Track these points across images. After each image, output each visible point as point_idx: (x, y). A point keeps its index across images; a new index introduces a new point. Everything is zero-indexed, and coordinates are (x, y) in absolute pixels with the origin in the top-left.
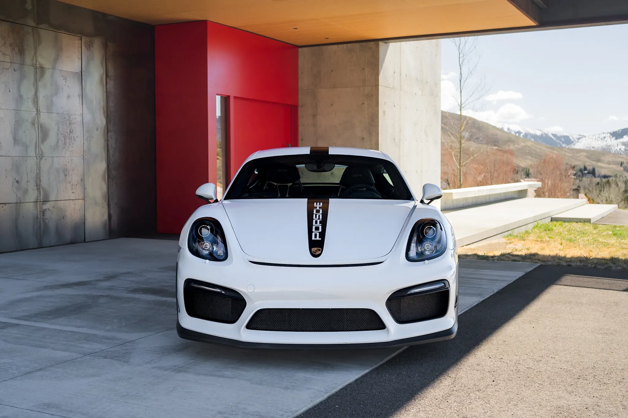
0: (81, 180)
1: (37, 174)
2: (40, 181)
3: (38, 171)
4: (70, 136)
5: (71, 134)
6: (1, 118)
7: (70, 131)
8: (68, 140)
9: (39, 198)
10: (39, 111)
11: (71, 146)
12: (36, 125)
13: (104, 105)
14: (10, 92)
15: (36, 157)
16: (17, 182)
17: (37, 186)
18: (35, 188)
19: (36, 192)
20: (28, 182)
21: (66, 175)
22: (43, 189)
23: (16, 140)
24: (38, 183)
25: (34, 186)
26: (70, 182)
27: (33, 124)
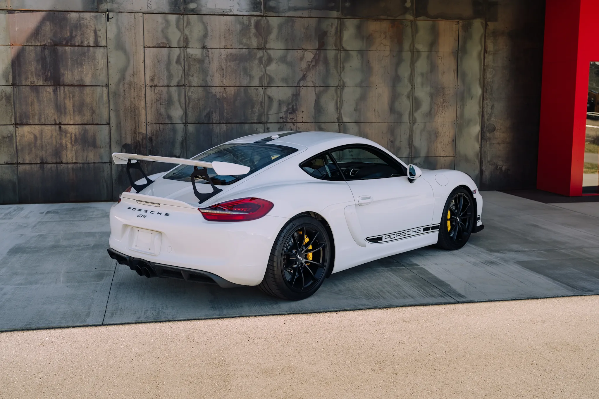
0: (452, 141)
1: (410, 136)
2: (412, 141)
3: (411, 133)
4: (443, 105)
5: (444, 103)
6: (380, 94)
7: (443, 101)
8: (441, 109)
9: (411, 155)
10: (414, 86)
11: (443, 113)
12: (411, 98)
13: (480, 77)
14: (388, 73)
15: (409, 122)
16: (392, 142)
17: (409, 145)
18: (408, 146)
19: (408, 149)
20: (401, 142)
21: (437, 137)
22: (415, 147)
23: (392, 109)
24: (411, 143)
25: (407, 145)
26: (441, 142)
27: (408, 97)
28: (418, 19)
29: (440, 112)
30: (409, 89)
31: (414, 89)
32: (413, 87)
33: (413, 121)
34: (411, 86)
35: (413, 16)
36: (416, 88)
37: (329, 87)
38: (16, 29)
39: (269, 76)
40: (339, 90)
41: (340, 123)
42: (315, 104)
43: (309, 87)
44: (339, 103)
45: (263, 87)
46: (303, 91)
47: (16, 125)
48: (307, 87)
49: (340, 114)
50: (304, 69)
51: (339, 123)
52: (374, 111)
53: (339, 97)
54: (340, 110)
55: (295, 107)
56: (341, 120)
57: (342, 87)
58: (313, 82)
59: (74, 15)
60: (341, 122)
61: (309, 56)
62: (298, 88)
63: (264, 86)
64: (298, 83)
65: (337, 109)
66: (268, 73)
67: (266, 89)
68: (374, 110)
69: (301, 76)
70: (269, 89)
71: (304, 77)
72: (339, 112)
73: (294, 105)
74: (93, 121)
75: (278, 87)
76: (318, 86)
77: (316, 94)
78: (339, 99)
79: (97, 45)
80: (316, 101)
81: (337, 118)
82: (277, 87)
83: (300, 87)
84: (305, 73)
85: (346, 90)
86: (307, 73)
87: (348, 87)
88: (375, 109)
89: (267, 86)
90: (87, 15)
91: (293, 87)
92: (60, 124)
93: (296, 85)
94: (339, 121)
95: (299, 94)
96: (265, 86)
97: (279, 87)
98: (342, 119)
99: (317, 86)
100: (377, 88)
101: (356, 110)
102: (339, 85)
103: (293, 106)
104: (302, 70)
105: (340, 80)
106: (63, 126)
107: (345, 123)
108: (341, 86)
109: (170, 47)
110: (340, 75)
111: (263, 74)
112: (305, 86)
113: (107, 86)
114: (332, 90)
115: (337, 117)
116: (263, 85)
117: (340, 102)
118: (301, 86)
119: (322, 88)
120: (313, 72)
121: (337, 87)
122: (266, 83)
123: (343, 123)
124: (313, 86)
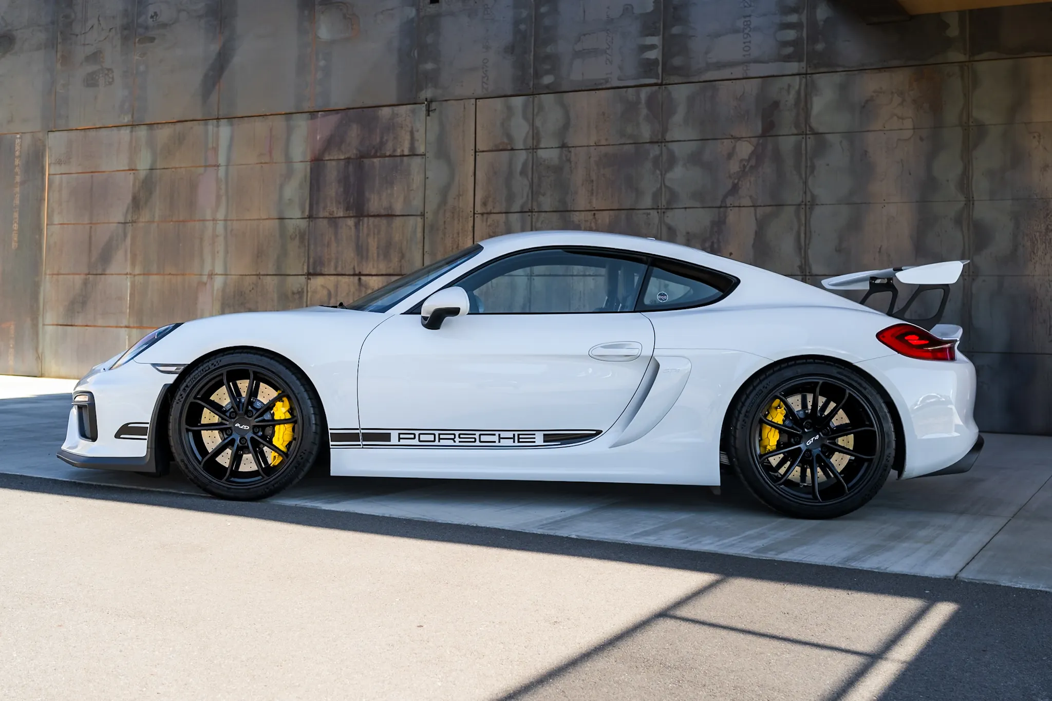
2: (970, 317)
3: (966, 300)
6: (892, 217)
8: (1041, 247)
10: (971, 199)
12: (965, 223)
14: (910, 174)
21: (1033, 309)
22: (977, 331)
24: (966, 320)
26: (1044, 321)
27: (958, 221)
28: (977, 58)
29: (1040, 253)
30: (962, 204)
31: (973, 204)
32: (970, 201)
33: (971, 273)
34: (964, 199)
35: (965, 54)
36: (976, 203)
37: (783, 205)
38: (318, 138)
39: (670, 190)
40: (802, 212)
41: (806, 275)
42: (755, 240)
43: (744, 206)
44: (802, 235)
45: (659, 211)
46: (732, 216)
47: (309, 275)
48: (740, 207)
49: (806, 258)
50: (734, 173)
51: (804, 277)
52: (880, 252)
53: (804, 225)
54: (805, 249)
55: (715, 246)
56: (808, 271)
57: (809, 205)
58: (751, 197)
59: (386, 112)
60: (808, 274)
61: (745, 149)
62: (722, 209)
63: (661, 209)
64: (723, 200)
65: (800, 249)
66: (668, 183)
67: (664, 213)
68: (878, 250)
69: (730, 186)
70: (669, 214)
71: (735, 189)
72: (803, 255)
73: (715, 241)
74: (401, 270)
75: (686, 208)
76: (762, 205)
77: (756, 219)
78: (803, 228)
79: (413, 154)
80: (756, 232)
81: (800, 267)
82: (684, 210)
83: (726, 207)
84: (736, 181)
85: (818, 211)
86: (740, 183)
87: (822, 205)
88: (880, 249)
89: (666, 207)
90: (403, 110)
91: (713, 207)
92: (360, 274)
93: (718, 204)
94: (804, 274)
95: (724, 222)
96: (663, 209)
97: (687, 210)
98: (810, 269)
99: (759, 204)
100: (886, 205)
101: (839, 250)
102: (803, 202)
103: (713, 243)
104: (730, 177)
105: (805, 193)
106: (363, 278)
107: (816, 275)
108: (808, 203)
109: (512, 149)
110: (805, 183)
111: (659, 186)
112: (735, 205)
113: (423, 215)
114: (788, 213)
115: (798, 263)
116: (658, 206)
117: (805, 234)
118: (729, 205)
119: (768, 209)
120: (753, 179)
121: (799, 205)
122: (664, 203)
123: (811, 275)
124: (751, 204)
